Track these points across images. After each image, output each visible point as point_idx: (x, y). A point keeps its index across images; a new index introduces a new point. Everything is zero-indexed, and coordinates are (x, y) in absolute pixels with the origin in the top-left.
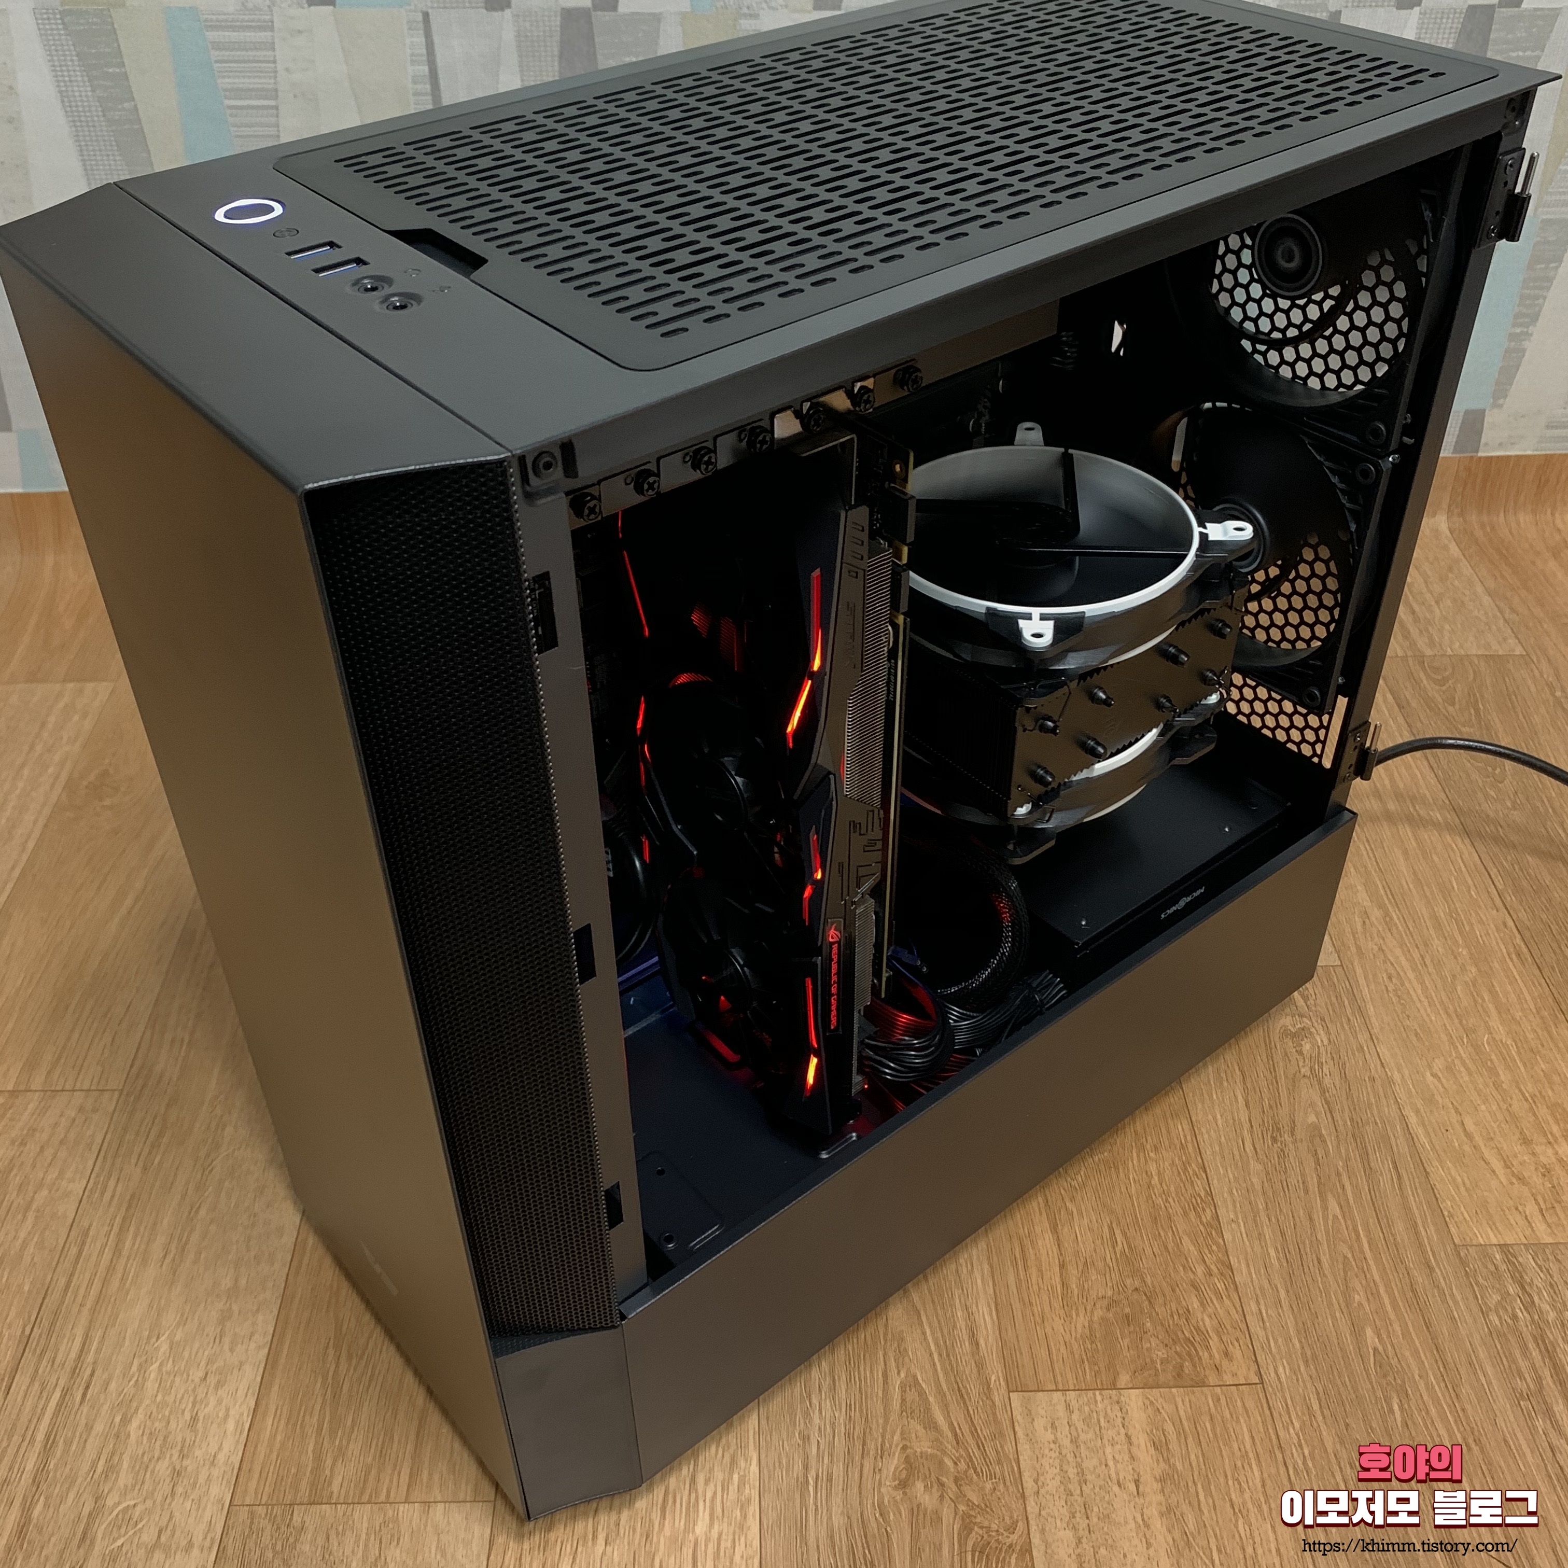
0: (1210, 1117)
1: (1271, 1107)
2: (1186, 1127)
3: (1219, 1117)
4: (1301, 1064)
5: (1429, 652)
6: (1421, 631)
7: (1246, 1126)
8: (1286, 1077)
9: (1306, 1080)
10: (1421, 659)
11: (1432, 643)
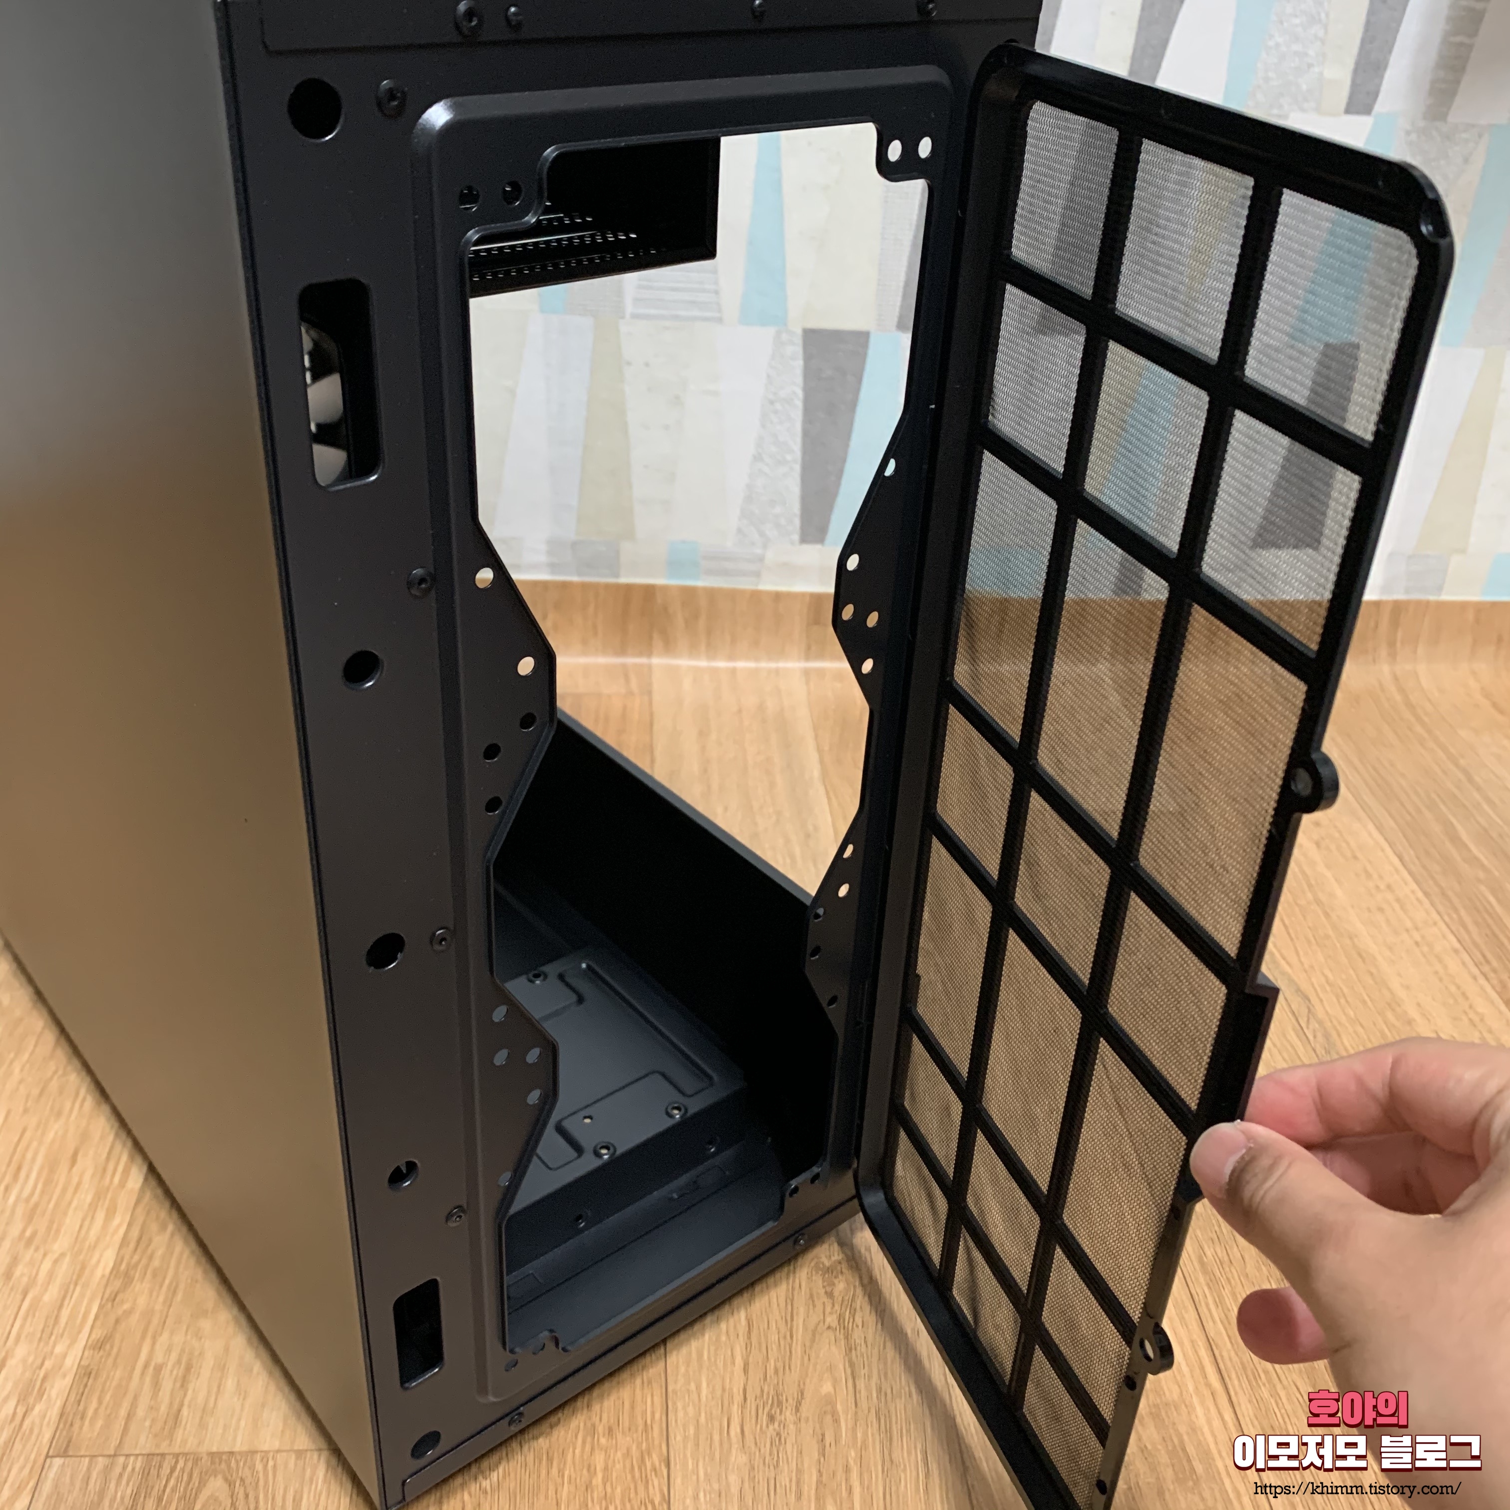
0: (693, 1386)
1: (776, 1371)
2: (657, 1400)
3: (704, 1385)
4: (828, 1309)
7: (738, 1398)
8: (805, 1328)
9: (830, 1334)
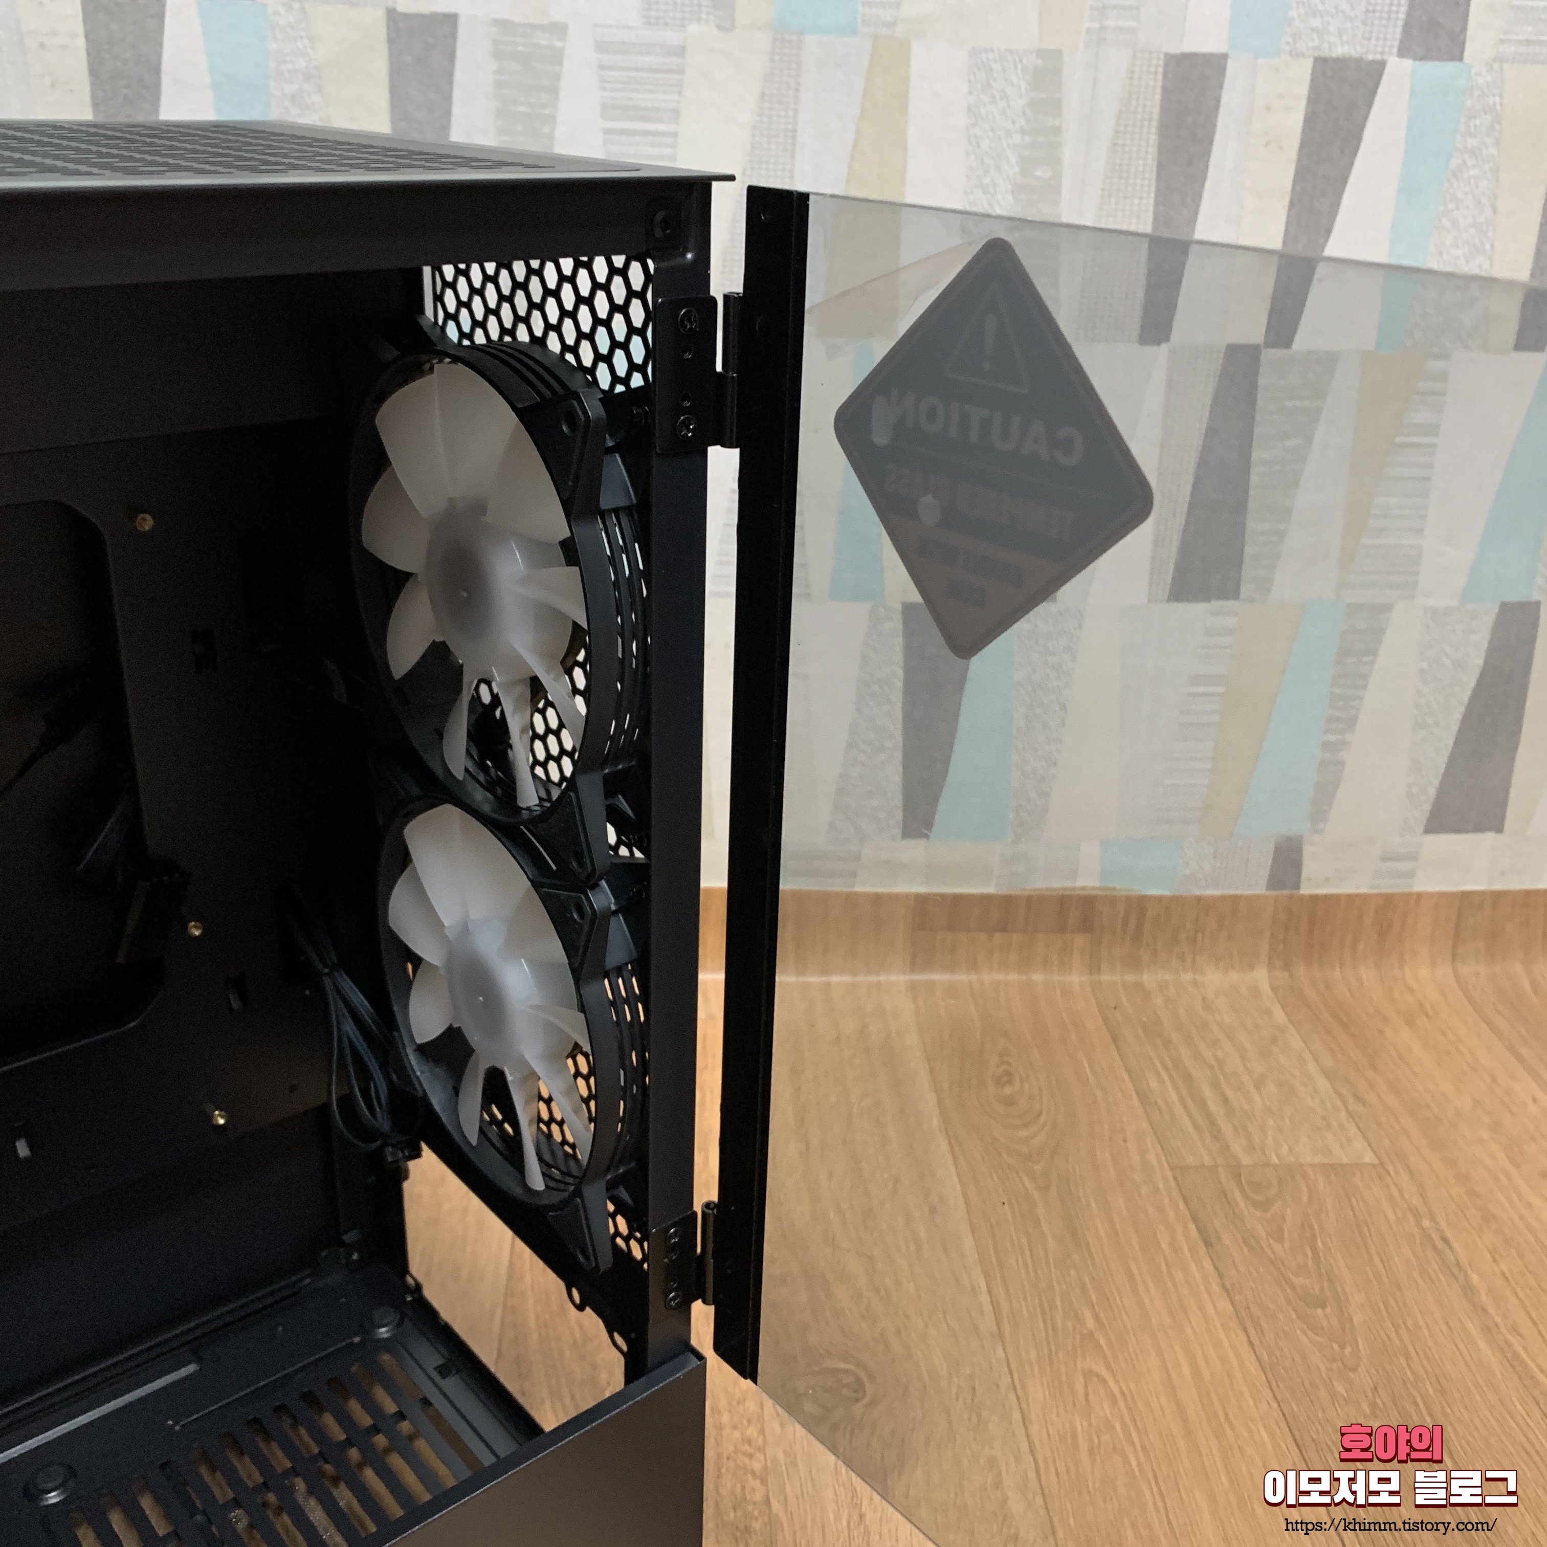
5: (1246, 1160)
6: (1235, 1128)
10: (1236, 1171)
11: (1251, 1148)
